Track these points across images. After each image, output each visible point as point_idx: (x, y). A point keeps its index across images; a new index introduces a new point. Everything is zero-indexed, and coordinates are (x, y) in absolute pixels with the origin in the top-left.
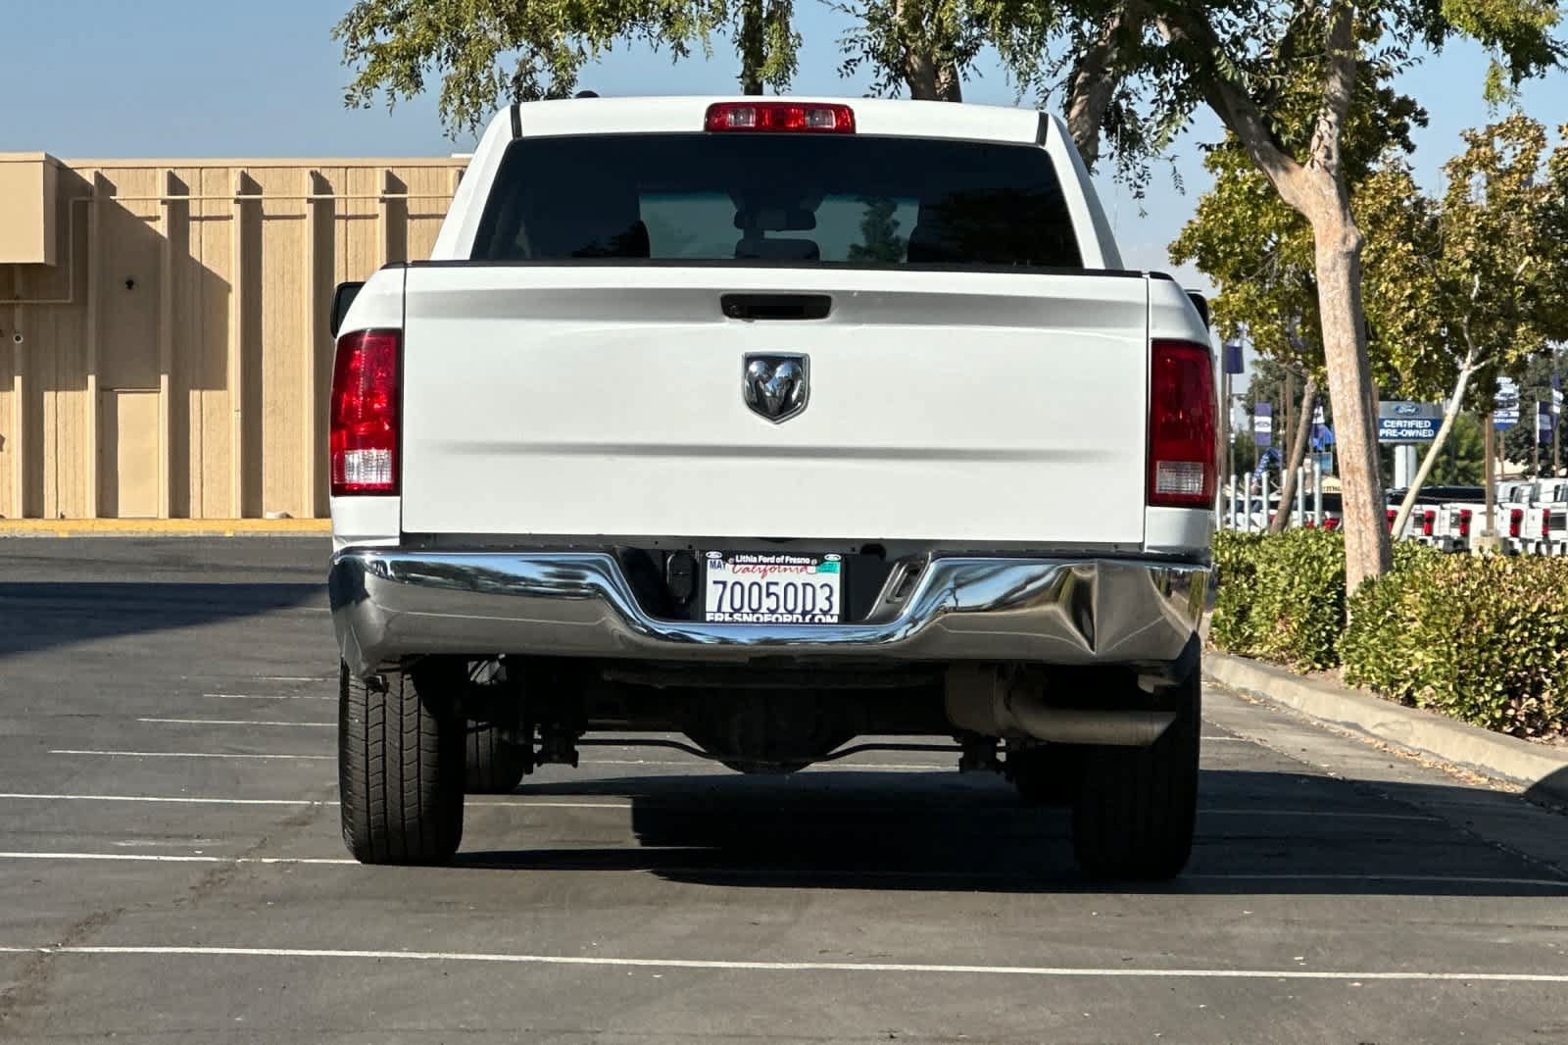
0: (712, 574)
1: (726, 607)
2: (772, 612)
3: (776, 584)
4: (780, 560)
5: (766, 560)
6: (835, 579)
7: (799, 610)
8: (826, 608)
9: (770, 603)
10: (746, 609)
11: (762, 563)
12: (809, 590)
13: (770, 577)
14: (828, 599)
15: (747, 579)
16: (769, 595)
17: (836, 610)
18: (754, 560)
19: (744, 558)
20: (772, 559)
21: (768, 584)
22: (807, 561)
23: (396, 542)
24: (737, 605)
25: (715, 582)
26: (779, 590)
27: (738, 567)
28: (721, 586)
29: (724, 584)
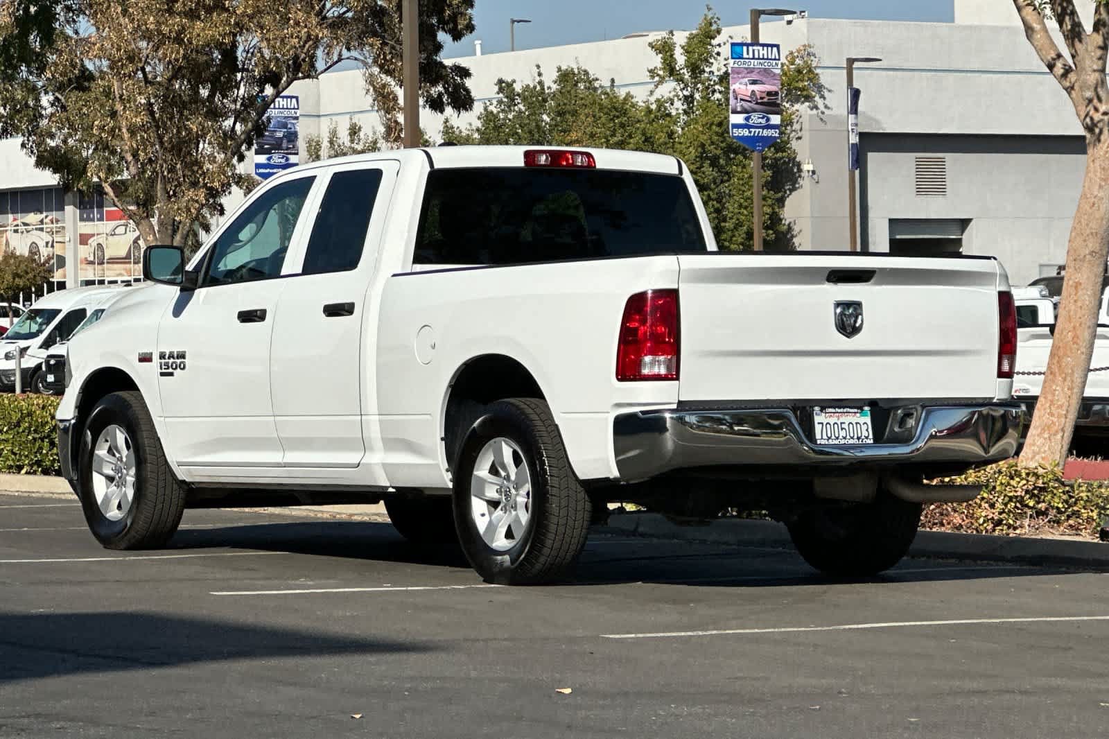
0: (817, 419)
1: (825, 437)
2: (845, 438)
3: (844, 423)
4: (845, 410)
5: (839, 411)
6: (868, 420)
7: (856, 437)
8: (867, 435)
9: (843, 433)
10: (833, 437)
11: (837, 412)
12: (858, 425)
13: (842, 420)
14: (867, 430)
15: (832, 420)
16: (842, 429)
17: (871, 436)
18: (833, 410)
19: (830, 410)
20: (842, 410)
21: (841, 423)
22: (856, 410)
23: (675, 406)
24: (829, 435)
25: (819, 423)
26: (845, 426)
27: (827, 414)
28: (821, 425)
29: (822, 424)
